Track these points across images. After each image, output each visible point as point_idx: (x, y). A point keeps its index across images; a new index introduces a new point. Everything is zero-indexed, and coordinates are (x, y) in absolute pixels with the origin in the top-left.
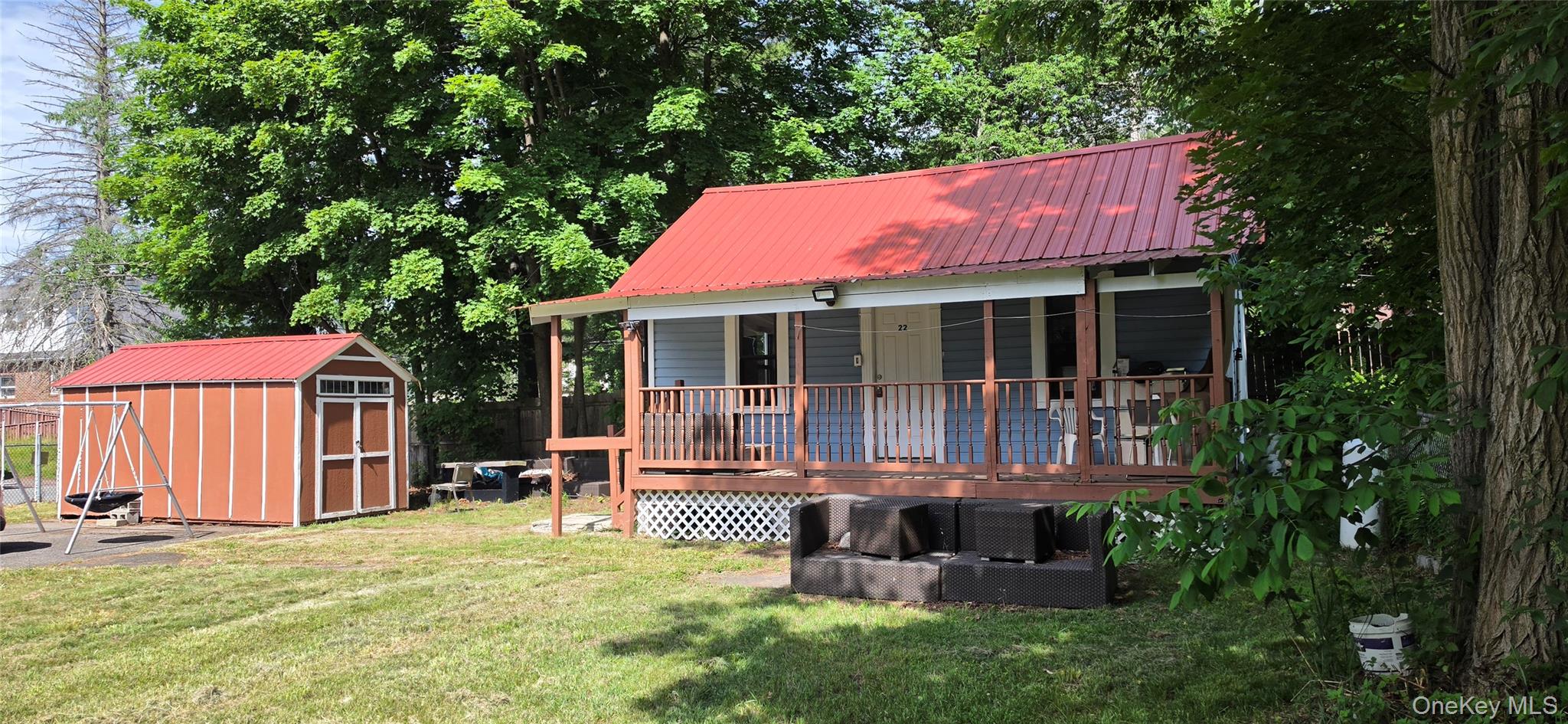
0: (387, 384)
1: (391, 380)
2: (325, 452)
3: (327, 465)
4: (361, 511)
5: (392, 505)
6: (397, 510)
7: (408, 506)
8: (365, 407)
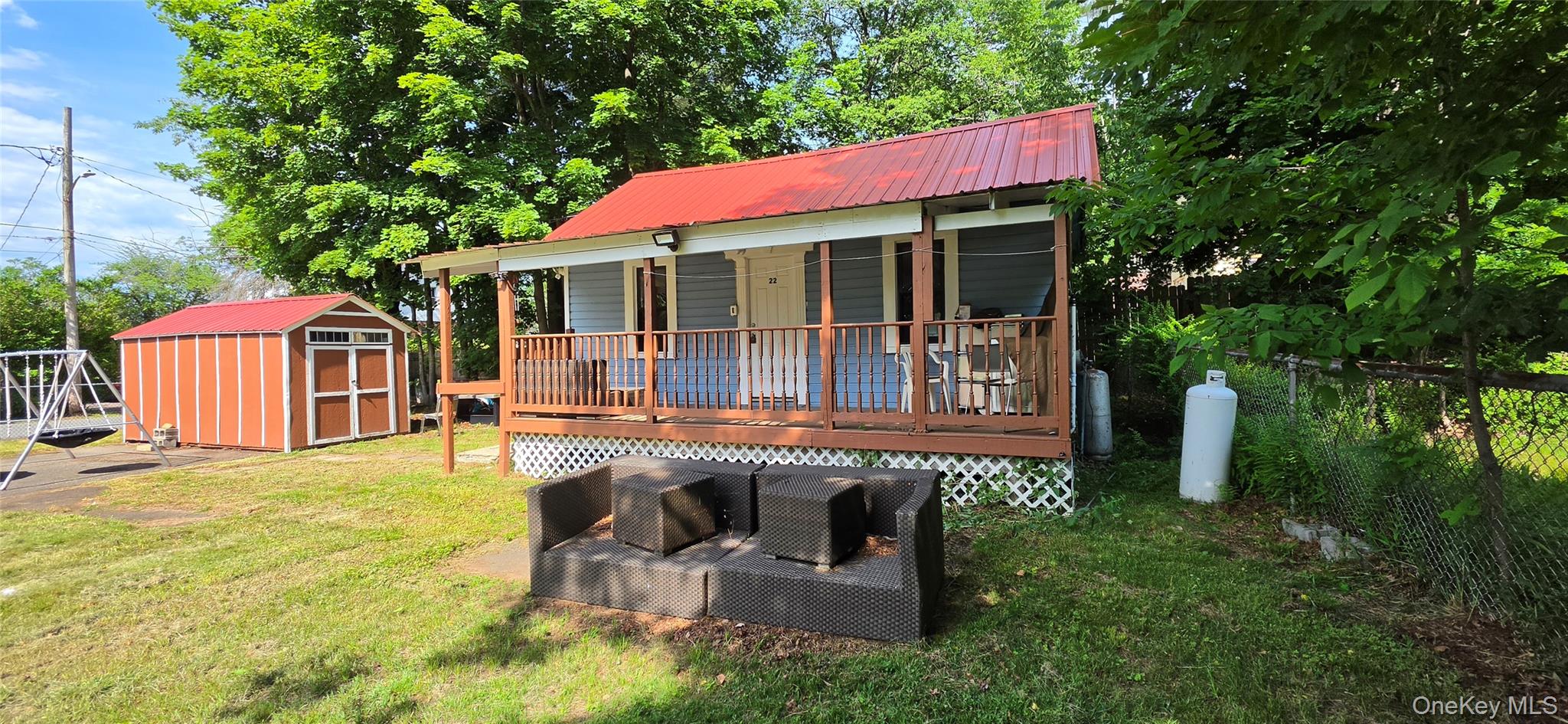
0: (385, 335)
1: (389, 332)
2: (317, 389)
3: (319, 402)
4: (358, 436)
5: (393, 429)
6: (398, 433)
7: (409, 430)
8: (360, 354)
